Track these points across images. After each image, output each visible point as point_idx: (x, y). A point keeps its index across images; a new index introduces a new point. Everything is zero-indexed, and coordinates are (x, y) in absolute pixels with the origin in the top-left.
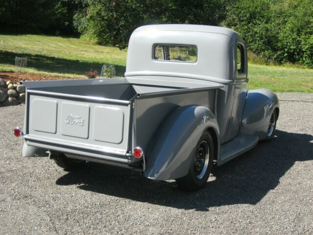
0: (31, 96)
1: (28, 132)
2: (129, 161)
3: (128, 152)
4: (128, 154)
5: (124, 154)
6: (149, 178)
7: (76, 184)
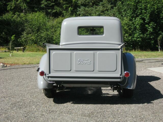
0: (51, 51)
1: (50, 73)
2: (121, 80)
3: (121, 75)
4: (121, 76)
5: (119, 76)
6: (129, 88)
7: (70, 102)
